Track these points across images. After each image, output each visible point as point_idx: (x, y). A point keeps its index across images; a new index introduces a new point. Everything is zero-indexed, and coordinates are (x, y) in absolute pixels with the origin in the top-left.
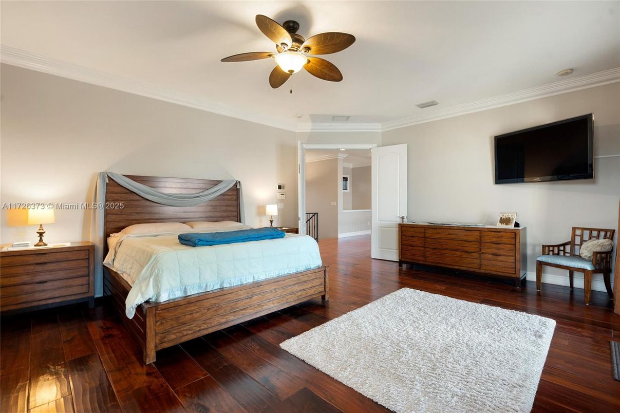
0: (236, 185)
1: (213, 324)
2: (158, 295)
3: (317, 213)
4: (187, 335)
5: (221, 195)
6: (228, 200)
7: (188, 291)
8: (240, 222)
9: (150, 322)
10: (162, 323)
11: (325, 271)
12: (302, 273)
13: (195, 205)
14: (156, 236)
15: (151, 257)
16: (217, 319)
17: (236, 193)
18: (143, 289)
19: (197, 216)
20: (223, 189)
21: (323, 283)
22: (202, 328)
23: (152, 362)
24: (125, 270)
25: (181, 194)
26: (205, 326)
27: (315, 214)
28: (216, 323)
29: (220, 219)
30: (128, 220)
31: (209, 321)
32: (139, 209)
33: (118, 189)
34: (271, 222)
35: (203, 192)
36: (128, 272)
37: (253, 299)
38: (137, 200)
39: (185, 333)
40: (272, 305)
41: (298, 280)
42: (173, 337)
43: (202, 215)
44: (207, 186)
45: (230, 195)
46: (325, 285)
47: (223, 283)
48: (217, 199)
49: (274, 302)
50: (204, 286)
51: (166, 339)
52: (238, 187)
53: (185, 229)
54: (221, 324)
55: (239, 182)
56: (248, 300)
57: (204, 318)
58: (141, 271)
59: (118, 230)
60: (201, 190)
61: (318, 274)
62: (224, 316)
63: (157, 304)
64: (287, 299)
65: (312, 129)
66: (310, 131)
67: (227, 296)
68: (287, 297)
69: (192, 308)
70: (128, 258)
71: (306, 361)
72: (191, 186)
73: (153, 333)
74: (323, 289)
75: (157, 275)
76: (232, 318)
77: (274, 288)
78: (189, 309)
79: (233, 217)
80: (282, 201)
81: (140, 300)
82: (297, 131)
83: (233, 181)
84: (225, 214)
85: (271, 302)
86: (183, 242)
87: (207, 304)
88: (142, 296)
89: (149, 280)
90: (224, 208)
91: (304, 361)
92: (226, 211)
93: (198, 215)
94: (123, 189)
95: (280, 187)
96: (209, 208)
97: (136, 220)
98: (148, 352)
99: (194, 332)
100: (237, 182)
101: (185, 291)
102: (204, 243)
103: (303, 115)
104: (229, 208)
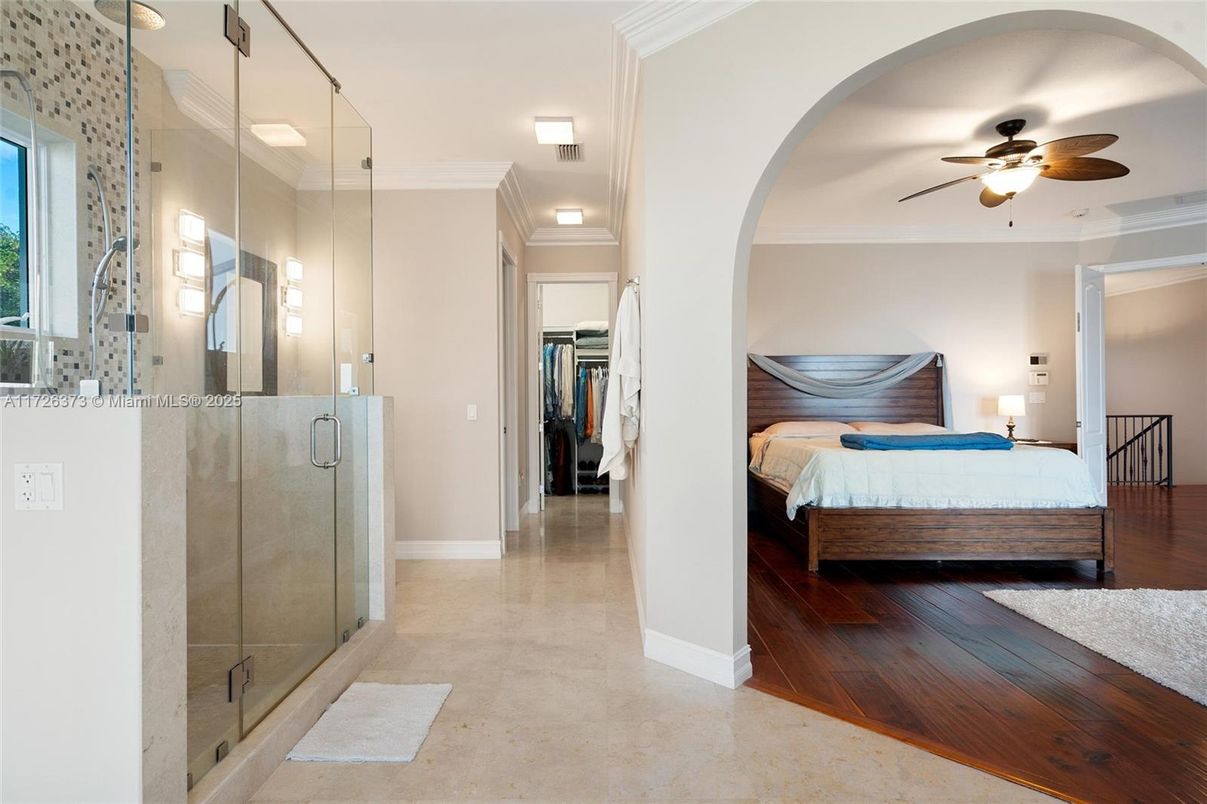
0: (935, 361)
1: (886, 550)
2: (820, 499)
3: (1169, 418)
4: (852, 552)
5: (907, 379)
6: (920, 388)
7: (854, 501)
8: (943, 425)
9: (813, 525)
10: (824, 531)
11: (1103, 516)
12: (1046, 512)
13: (862, 396)
14: (809, 438)
15: (811, 456)
16: (892, 545)
17: (934, 376)
18: (805, 489)
19: (865, 414)
20: (910, 369)
21: (1100, 537)
22: (872, 550)
23: (814, 570)
24: (777, 474)
25: (841, 379)
26: (876, 549)
27: (1162, 418)
28: (890, 549)
29: (904, 419)
30: (771, 416)
31: (880, 544)
32: (784, 401)
33: (761, 375)
34: (1011, 428)
35: (875, 375)
36: (783, 475)
37: (946, 531)
38: (782, 389)
39: (851, 549)
40: (981, 550)
41: (1035, 521)
42: (837, 550)
43: (875, 412)
44: (884, 366)
45: (924, 379)
46: (1103, 543)
47: (900, 500)
48: (899, 386)
49: (986, 545)
50: (874, 500)
51: (828, 550)
52: (939, 364)
53: (849, 430)
54: (898, 553)
55: (942, 356)
56: (939, 531)
57: (875, 538)
58: (800, 473)
59: (761, 429)
60: (872, 373)
61: (1083, 519)
62: (902, 543)
63: (819, 510)
64: (1011, 547)
65: (1122, 229)
66: (1118, 234)
67: (907, 518)
68: (1012, 544)
69: (860, 523)
70: (781, 460)
71: (1018, 610)
72: (855, 366)
73: (816, 538)
74: (1100, 548)
75: (819, 477)
76: (913, 549)
77: (987, 523)
78: (855, 522)
79: (931, 416)
80: (1041, 388)
81: (801, 502)
82: (1082, 239)
83: (930, 354)
84: (913, 412)
85: (980, 544)
86: (847, 444)
87: (878, 521)
88: (804, 497)
89: (810, 483)
90: (913, 401)
91: (1014, 611)
92: (914, 407)
93: (867, 412)
94: (765, 374)
95: (1035, 360)
96: (885, 402)
97: (781, 417)
98: (811, 558)
99: (862, 553)
100: (936, 356)
101: (851, 502)
102: (874, 446)
103: (1087, 209)
104: (921, 402)
